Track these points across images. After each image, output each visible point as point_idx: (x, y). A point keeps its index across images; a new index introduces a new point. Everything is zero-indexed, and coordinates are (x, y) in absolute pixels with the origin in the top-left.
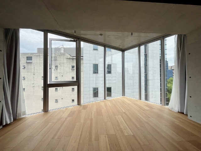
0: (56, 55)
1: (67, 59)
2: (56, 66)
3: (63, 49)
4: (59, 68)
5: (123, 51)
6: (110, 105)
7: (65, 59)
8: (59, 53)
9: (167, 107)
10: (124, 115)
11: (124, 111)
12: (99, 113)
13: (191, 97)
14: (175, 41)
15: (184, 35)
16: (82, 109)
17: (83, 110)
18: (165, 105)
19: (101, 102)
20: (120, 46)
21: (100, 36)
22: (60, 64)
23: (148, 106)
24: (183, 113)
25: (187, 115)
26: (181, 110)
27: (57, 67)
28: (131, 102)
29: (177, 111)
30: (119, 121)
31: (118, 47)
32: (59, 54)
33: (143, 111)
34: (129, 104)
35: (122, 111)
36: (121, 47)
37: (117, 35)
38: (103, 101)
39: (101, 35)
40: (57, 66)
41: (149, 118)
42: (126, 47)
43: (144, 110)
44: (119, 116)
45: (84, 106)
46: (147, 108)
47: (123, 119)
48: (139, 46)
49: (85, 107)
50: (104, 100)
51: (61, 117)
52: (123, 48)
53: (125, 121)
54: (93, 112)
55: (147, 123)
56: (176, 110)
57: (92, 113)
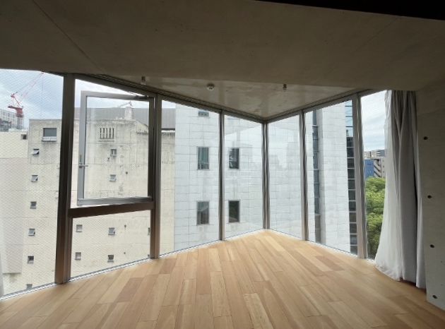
0: (113, 125)
1: (139, 136)
2: (112, 150)
3: (130, 112)
4: (119, 155)
5: (265, 121)
6: (233, 258)
7: (134, 135)
8: (120, 121)
9: (370, 262)
10: (266, 291)
11: (267, 278)
12: (203, 284)
13: (432, 246)
14: (387, 105)
15: (408, 92)
16: (160, 273)
17: (161, 276)
18: (365, 258)
19: (210, 247)
20: (257, 110)
21: (208, 88)
22: (121, 146)
23: (326, 259)
24: (413, 284)
25: (424, 290)
26: (407, 274)
27: (116, 153)
28: (283, 247)
29: (397, 277)
30: (253, 315)
31: (253, 113)
32: (121, 123)
33: (313, 277)
34: (279, 254)
35: (263, 277)
36: (260, 114)
37: (251, 88)
38: (215, 246)
39: (211, 85)
40: (115, 150)
41: (332, 301)
42: (271, 113)
43: (317, 273)
44: (253, 295)
45: (166, 260)
46: (323, 267)
47: (264, 304)
48: (301, 111)
49: (169, 266)
50: (220, 242)
51: (100, 302)
52: (265, 116)
53: (268, 313)
54: (187, 281)
55: (326, 319)
56: (395, 275)
57: (184, 284)
